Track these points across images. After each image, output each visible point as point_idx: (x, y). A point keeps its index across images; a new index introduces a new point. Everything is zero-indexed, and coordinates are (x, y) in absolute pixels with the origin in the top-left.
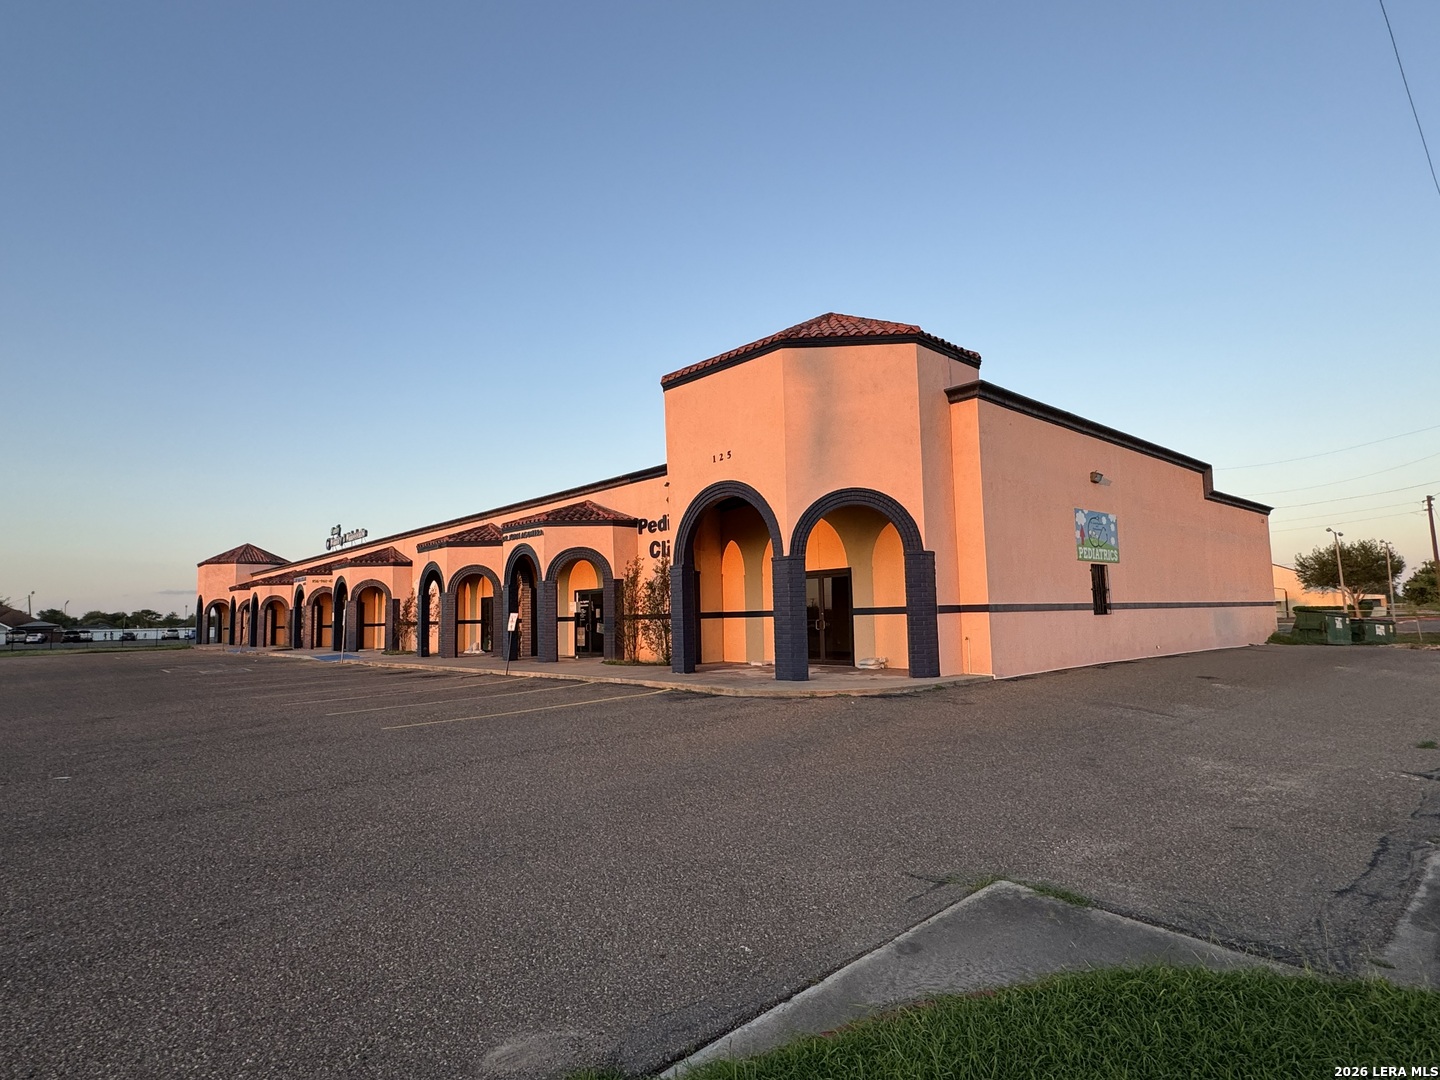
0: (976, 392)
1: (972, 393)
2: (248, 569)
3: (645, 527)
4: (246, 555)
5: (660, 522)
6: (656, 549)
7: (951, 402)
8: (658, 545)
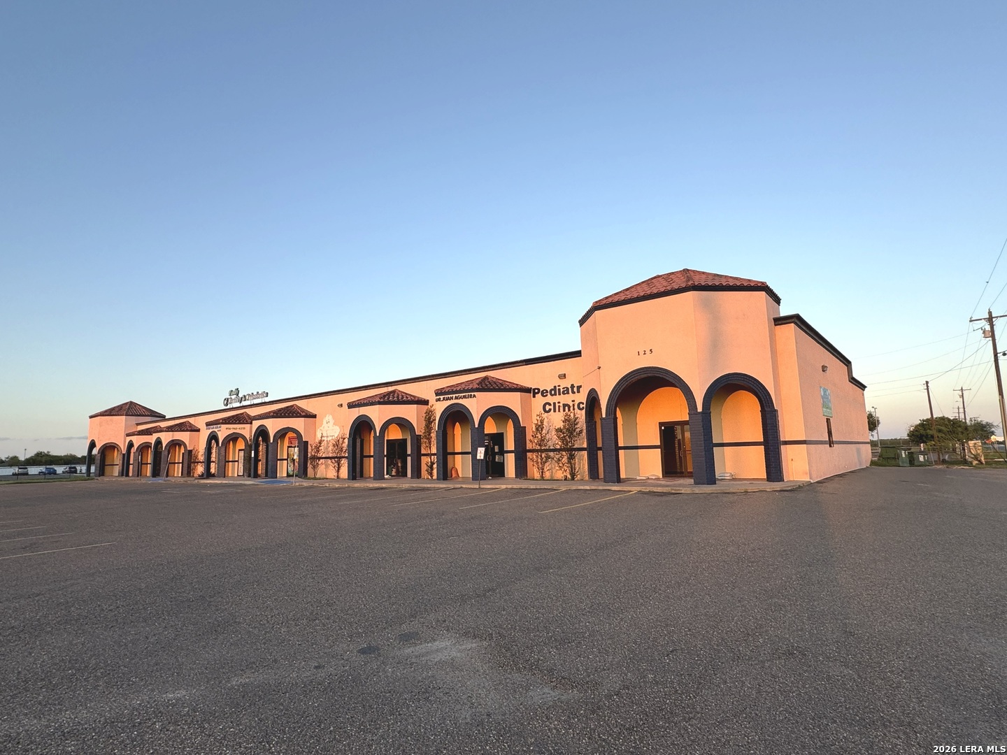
0: (793, 320)
1: (791, 321)
2: (134, 420)
3: (538, 393)
4: (130, 409)
5: (551, 390)
6: (548, 407)
7: (776, 325)
8: (550, 404)
